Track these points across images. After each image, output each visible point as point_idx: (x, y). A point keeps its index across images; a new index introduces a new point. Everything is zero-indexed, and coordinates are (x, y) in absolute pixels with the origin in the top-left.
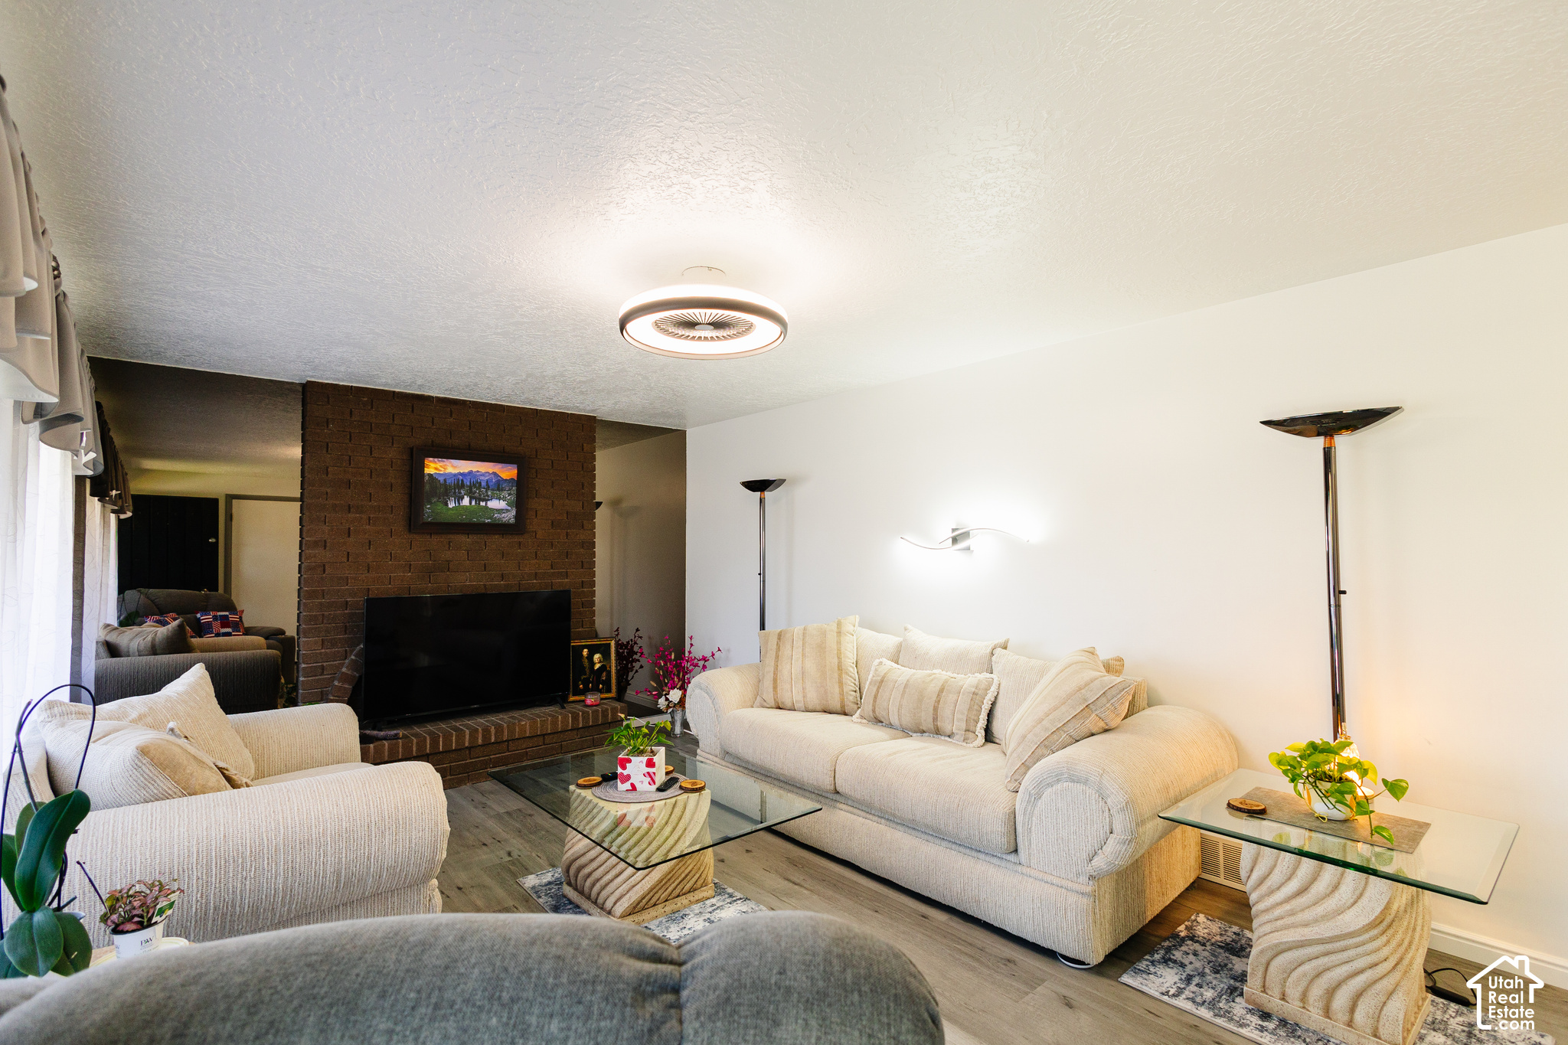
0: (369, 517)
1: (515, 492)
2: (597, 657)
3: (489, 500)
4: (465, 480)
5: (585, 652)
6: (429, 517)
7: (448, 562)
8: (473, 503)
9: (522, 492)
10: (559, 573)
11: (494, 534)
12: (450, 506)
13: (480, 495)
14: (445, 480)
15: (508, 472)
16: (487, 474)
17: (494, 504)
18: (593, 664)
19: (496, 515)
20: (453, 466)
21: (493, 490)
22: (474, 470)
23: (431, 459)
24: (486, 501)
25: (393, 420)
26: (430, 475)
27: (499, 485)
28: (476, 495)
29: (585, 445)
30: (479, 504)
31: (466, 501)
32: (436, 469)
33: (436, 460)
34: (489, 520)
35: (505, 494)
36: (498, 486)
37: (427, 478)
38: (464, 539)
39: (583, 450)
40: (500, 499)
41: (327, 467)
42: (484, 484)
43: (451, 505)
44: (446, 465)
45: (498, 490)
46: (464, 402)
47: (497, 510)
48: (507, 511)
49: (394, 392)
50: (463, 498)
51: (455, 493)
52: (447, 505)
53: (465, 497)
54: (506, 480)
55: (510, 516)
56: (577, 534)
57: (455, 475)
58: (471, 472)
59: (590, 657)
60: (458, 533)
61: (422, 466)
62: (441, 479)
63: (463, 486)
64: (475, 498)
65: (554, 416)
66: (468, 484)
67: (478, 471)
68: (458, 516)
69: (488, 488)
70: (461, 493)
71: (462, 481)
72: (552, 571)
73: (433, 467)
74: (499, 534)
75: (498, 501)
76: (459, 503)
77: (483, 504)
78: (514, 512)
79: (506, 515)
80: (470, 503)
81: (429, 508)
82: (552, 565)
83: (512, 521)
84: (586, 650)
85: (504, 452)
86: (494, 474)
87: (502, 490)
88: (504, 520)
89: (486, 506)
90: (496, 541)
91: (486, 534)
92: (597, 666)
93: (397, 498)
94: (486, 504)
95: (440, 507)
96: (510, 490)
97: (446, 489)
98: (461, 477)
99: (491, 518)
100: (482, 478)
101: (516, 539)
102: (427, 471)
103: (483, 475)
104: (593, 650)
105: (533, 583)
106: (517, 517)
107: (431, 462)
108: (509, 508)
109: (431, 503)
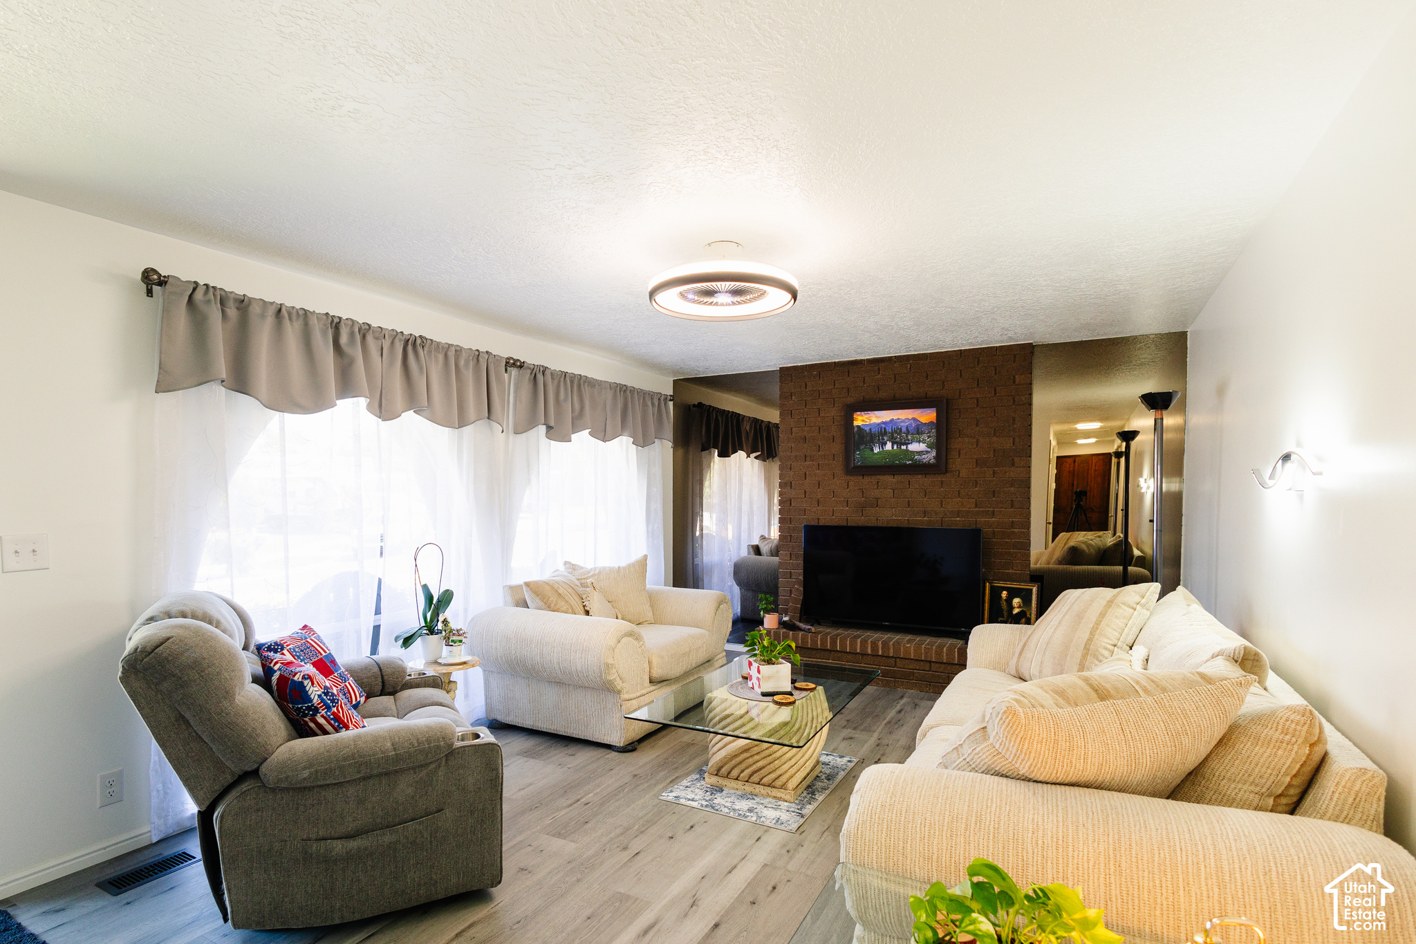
0: (819, 464)
1: (935, 434)
2: (1016, 601)
3: (909, 444)
4: (887, 428)
5: (1004, 594)
6: (858, 461)
7: (877, 499)
8: (895, 447)
9: (943, 434)
10: (983, 511)
11: (917, 474)
12: (875, 452)
13: (901, 440)
14: (870, 429)
15: (927, 416)
16: (907, 420)
17: (914, 447)
18: (1011, 608)
19: (916, 457)
20: (877, 417)
21: (912, 434)
22: (895, 418)
23: (859, 413)
24: (907, 444)
25: (834, 385)
26: (858, 427)
27: (918, 429)
28: (898, 440)
29: (1017, 376)
30: (900, 448)
31: (889, 446)
32: (863, 421)
33: (863, 413)
34: (910, 462)
35: (925, 437)
36: (917, 431)
37: (856, 429)
38: (889, 479)
39: (1014, 382)
40: (919, 442)
41: (792, 429)
42: (904, 430)
43: (876, 450)
44: (871, 417)
45: (918, 433)
46: (890, 358)
47: (917, 452)
48: (927, 452)
49: (835, 362)
50: (886, 444)
51: (879, 439)
52: (872, 450)
53: (888, 442)
54: (926, 423)
55: (930, 457)
56: (1006, 472)
57: (879, 424)
58: (892, 420)
59: (1009, 600)
60: (885, 475)
61: (852, 420)
62: (867, 429)
63: (885, 433)
64: (897, 443)
65: (980, 353)
66: (890, 431)
67: (899, 419)
68: (882, 460)
69: (908, 432)
70: (884, 439)
71: (885, 428)
72: (977, 509)
73: (863, 420)
74: (922, 474)
75: (917, 444)
76: (883, 448)
77: (904, 447)
78: (934, 453)
79: (926, 456)
80: (893, 448)
81: (858, 455)
82: (976, 504)
83: (933, 461)
84: (1005, 592)
85: (926, 398)
86: (914, 419)
87: (922, 433)
88: (924, 461)
89: (907, 450)
90: (919, 480)
91: (910, 474)
92: (1016, 611)
93: (837, 448)
94: (907, 447)
95: (867, 452)
96: (929, 432)
97: (871, 436)
98: (884, 426)
99: (912, 460)
100: (902, 424)
101: (939, 478)
102: (856, 423)
103: (903, 421)
104: (1013, 593)
105: (955, 521)
106: (937, 457)
107: (858, 415)
108: (929, 450)
109: (859, 450)
